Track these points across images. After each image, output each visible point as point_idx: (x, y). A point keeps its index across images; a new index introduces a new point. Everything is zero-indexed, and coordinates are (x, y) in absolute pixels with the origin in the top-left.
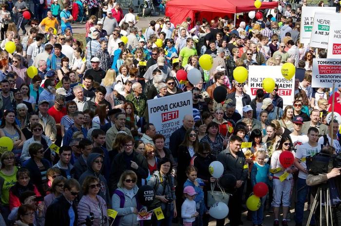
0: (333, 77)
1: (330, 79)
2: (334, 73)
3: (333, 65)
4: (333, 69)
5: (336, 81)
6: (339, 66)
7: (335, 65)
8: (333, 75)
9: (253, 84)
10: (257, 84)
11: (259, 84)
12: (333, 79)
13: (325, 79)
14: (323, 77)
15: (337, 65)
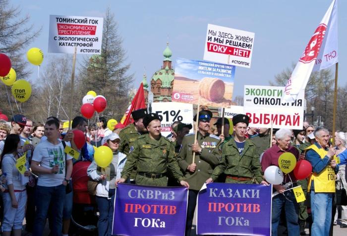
0: (75, 39)
1: (71, 42)
2: (76, 34)
3: (74, 24)
4: (75, 30)
5: (78, 44)
6: (81, 26)
7: (77, 24)
8: (74, 36)
9: (211, 38)
10: (215, 38)
11: (218, 39)
12: (74, 42)
13: (65, 42)
14: (62, 39)
15: (79, 24)
